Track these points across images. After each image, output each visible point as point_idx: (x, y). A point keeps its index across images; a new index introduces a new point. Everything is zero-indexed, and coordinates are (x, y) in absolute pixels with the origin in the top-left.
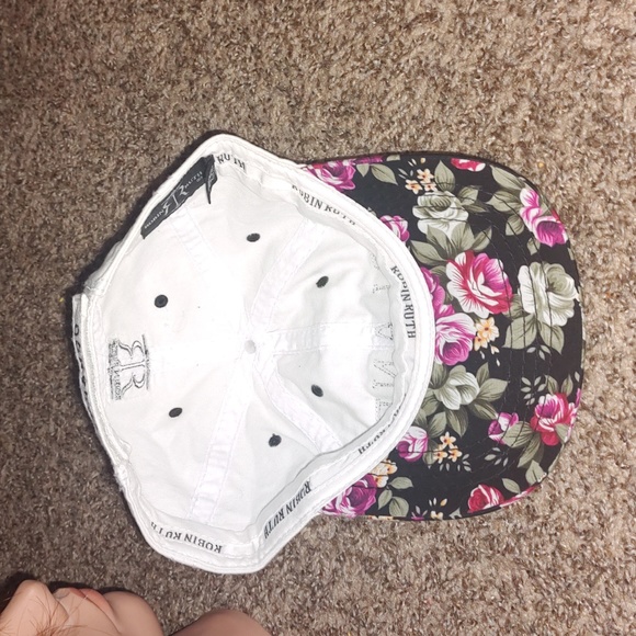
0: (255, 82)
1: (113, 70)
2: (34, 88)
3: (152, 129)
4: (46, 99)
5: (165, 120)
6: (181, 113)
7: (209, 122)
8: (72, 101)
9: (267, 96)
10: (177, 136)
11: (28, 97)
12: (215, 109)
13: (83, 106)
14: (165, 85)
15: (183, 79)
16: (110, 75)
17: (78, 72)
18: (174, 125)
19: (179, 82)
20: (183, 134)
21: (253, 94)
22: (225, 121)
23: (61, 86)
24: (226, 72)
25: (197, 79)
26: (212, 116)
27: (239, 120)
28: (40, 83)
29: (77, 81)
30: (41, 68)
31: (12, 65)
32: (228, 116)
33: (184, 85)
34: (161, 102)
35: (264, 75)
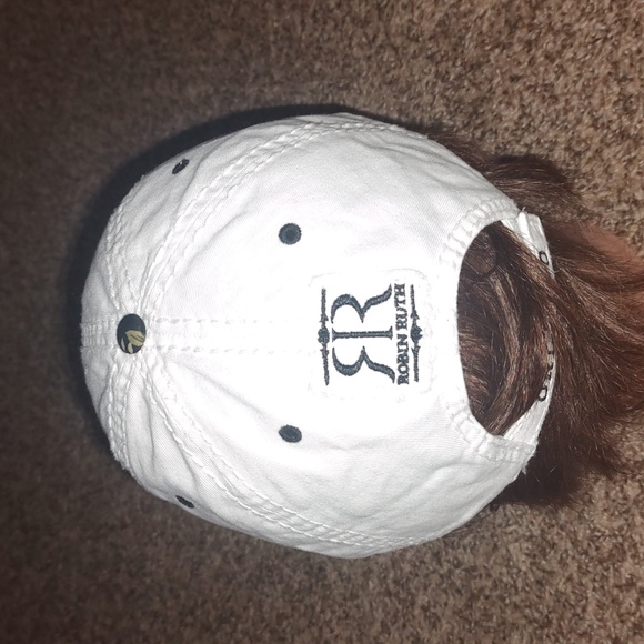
0: (619, 34)
1: (417, 41)
2: (311, 72)
3: (475, 101)
4: (326, 82)
5: (491, 89)
6: (514, 79)
7: (552, 85)
8: (361, 81)
9: (634, 49)
10: (509, 104)
11: (303, 82)
12: (562, 70)
13: (376, 84)
14: (491, 49)
15: (515, 40)
16: (413, 48)
17: (371, 47)
18: (505, 93)
19: (511, 44)
20: (516, 102)
21: (616, 47)
22: (575, 82)
23: (349, 65)
24: (576, 27)
25: (536, 40)
26: (558, 78)
27: (595, 79)
28: (318, 65)
29: (369, 58)
30: (320, 48)
31: (281, 50)
32: (580, 76)
33: (517, 48)
34: (486, 70)
35: (631, 25)
